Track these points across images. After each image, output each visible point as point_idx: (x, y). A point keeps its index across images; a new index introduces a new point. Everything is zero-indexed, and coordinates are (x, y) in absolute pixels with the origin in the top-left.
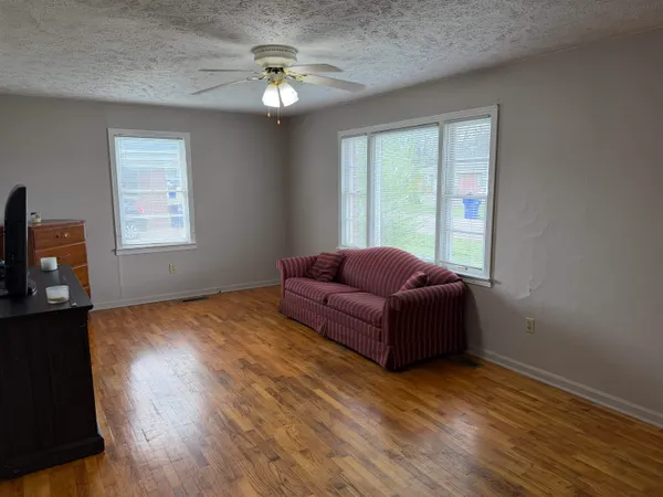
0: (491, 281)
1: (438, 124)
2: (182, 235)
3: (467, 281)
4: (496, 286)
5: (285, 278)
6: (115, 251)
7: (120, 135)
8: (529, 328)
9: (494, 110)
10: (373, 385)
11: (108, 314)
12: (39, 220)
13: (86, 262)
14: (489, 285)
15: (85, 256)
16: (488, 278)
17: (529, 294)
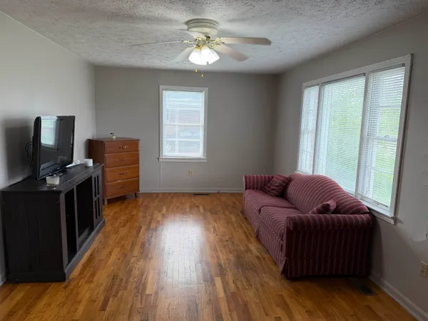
0: (395, 219)
1: (364, 74)
2: (198, 152)
3: (376, 215)
4: (399, 224)
5: (246, 189)
6: (158, 159)
7: (166, 90)
8: (423, 272)
9: (407, 59)
10: (262, 286)
11: (150, 196)
12: (114, 137)
13: (138, 163)
14: (392, 222)
15: (138, 159)
16: (393, 215)
17: (425, 238)
